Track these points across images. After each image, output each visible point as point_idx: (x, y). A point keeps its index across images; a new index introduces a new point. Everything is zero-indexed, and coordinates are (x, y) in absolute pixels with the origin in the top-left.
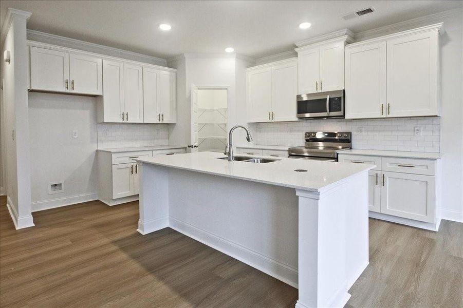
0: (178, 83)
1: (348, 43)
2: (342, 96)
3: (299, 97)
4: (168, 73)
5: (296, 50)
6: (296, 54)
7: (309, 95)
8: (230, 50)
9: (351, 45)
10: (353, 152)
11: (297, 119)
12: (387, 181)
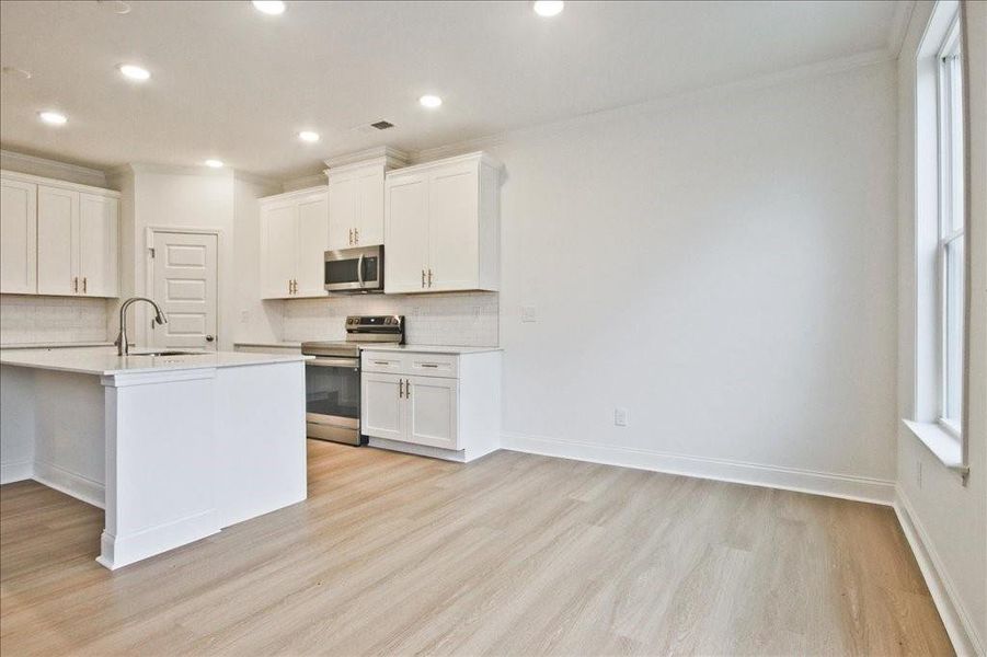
0: (122, 220)
1: (390, 167)
2: (377, 254)
3: (327, 254)
4: (101, 199)
5: (327, 172)
6: (326, 181)
7: (342, 251)
8: (214, 163)
9: (394, 172)
10: (408, 348)
11: (326, 294)
12: (412, 389)
